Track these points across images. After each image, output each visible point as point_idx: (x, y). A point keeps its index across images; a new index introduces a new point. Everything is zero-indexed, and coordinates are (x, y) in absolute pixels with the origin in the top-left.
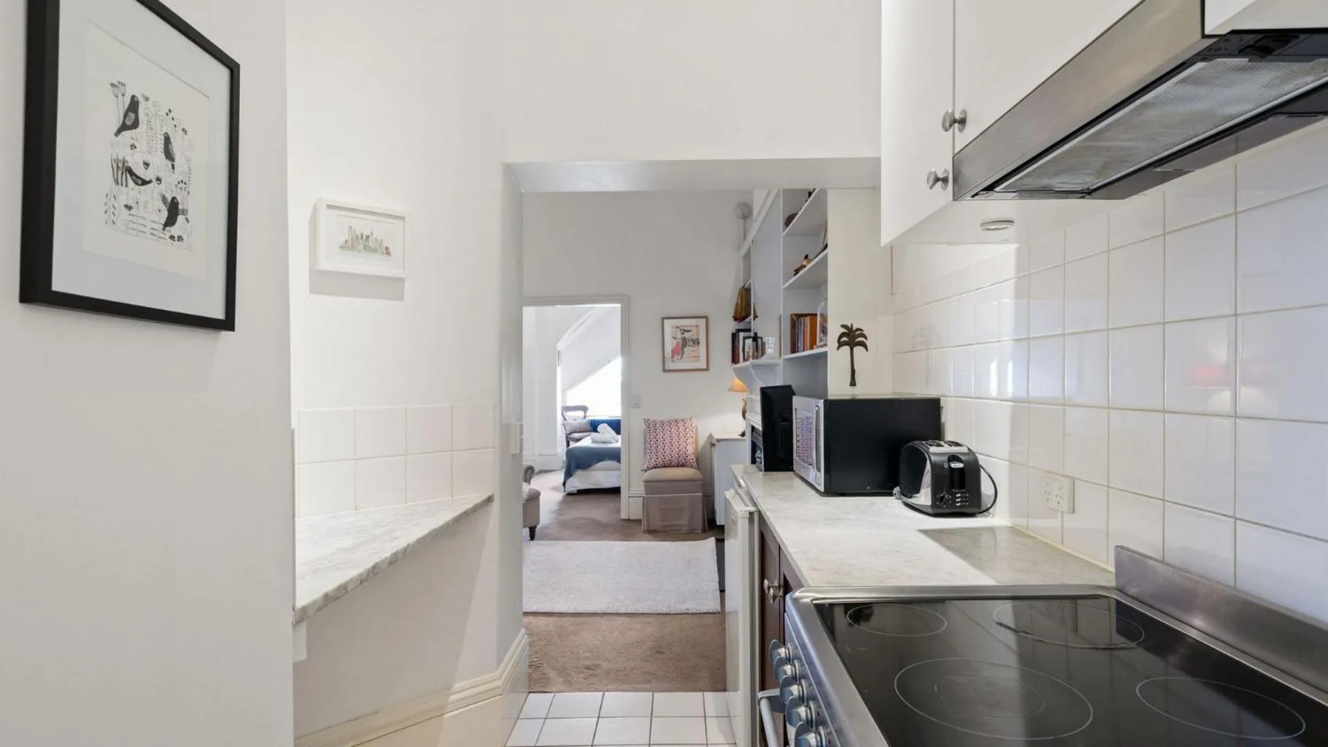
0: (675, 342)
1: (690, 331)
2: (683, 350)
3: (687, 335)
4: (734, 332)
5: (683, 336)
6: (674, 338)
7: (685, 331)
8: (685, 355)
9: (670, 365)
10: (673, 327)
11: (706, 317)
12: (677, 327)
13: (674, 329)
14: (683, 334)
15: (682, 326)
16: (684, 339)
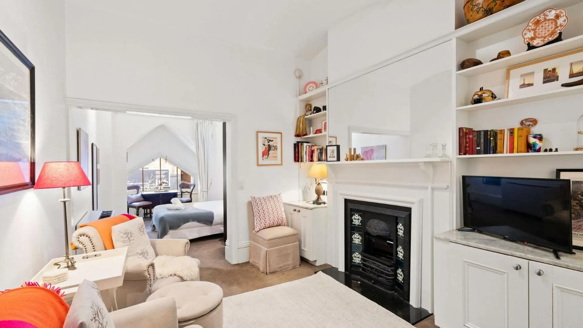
0: (264, 147)
1: (272, 141)
2: (268, 152)
3: (271, 143)
4: (296, 143)
5: (269, 144)
6: (264, 145)
7: (270, 141)
8: (269, 156)
9: (261, 162)
10: (263, 138)
11: (281, 133)
12: (266, 138)
13: (264, 139)
14: (269, 142)
15: (268, 138)
16: (269, 146)
